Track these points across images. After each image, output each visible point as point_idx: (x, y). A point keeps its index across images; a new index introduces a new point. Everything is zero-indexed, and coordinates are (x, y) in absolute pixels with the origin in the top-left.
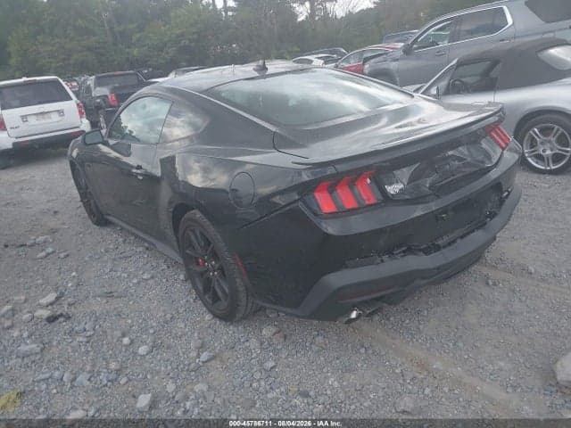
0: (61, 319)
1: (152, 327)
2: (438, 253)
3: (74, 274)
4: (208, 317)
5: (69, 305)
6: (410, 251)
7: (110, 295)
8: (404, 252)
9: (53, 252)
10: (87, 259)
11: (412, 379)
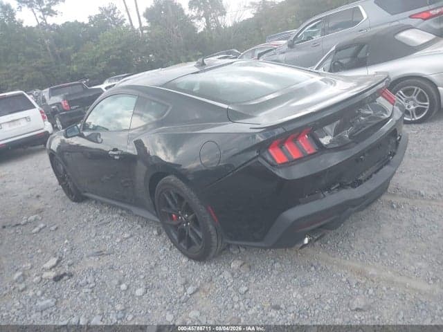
0: (66, 277)
1: (141, 274)
2: (361, 186)
3: (66, 241)
4: (185, 260)
5: (69, 265)
6: (342, 186)
7: (100, 254)
8: (338, 188)
9: (44, 227)
10: (73, 229)
11: (357, 284)
